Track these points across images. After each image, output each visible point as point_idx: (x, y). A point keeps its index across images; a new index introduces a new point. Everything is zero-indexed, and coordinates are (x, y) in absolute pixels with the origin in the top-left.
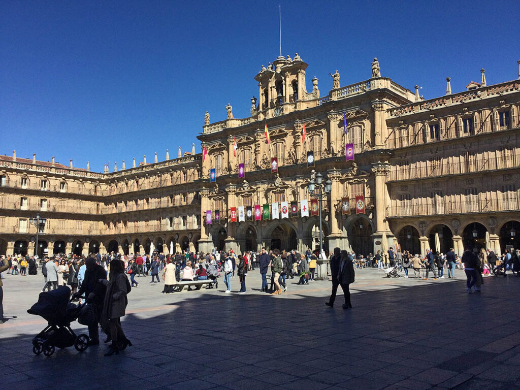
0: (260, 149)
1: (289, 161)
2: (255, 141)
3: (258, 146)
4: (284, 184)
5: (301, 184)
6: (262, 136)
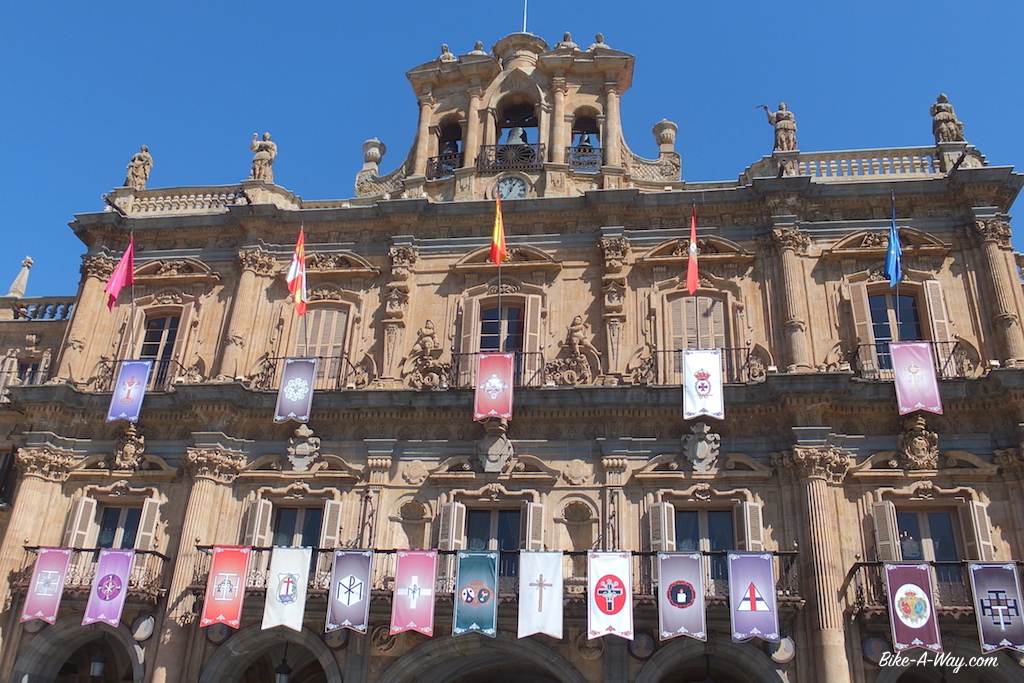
0: (409, 312)
2: (383, 276)
4: (531, 466)
5: (623, 479)
6: (421, 264)
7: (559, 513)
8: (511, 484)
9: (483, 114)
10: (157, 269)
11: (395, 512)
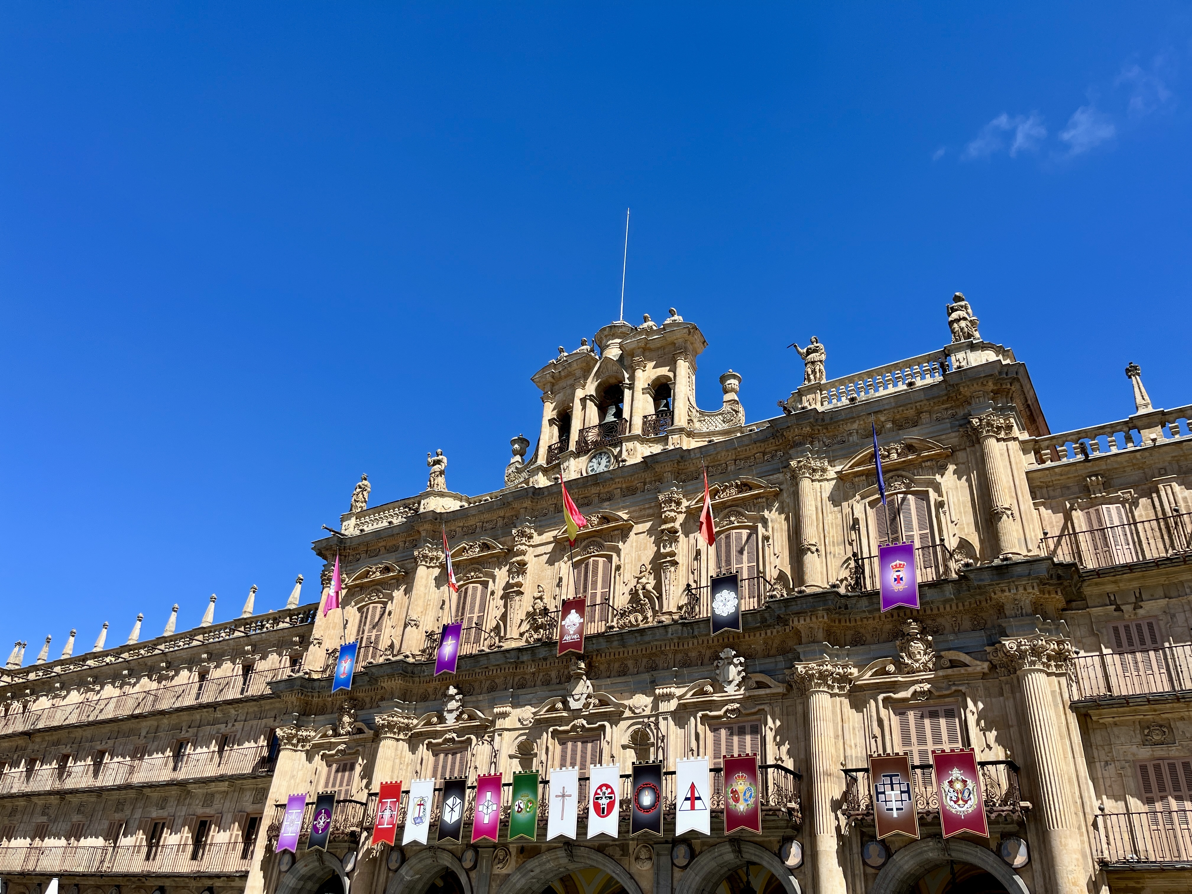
4: (604, 703)
6: (537, 539)
8: (590, 718)
10: (367, 574)
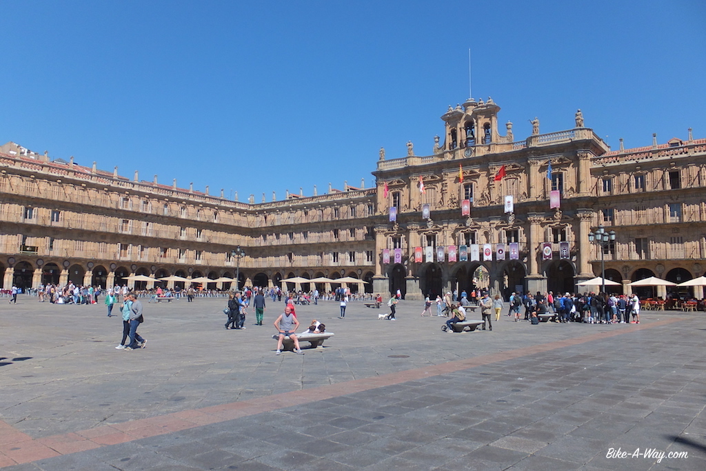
0: (448, 189)
1: (482, 202)
2: (441, 180)
3: (444, 185)
4: (476, 224)
5: (495, 225)
6: (450, 175)
7: (482, 233)
8: (472, 228)
9: (460, 129)
11: (450, 235)
